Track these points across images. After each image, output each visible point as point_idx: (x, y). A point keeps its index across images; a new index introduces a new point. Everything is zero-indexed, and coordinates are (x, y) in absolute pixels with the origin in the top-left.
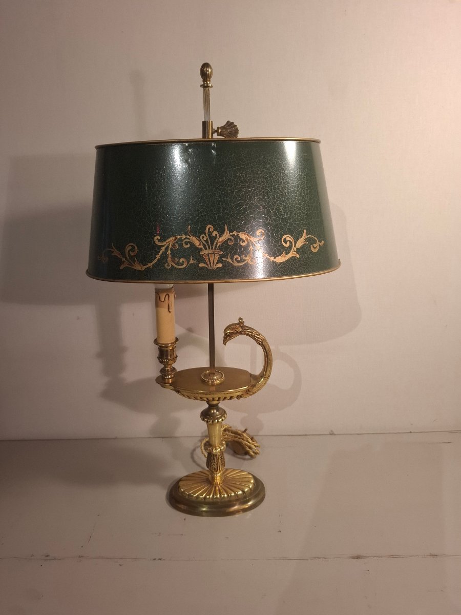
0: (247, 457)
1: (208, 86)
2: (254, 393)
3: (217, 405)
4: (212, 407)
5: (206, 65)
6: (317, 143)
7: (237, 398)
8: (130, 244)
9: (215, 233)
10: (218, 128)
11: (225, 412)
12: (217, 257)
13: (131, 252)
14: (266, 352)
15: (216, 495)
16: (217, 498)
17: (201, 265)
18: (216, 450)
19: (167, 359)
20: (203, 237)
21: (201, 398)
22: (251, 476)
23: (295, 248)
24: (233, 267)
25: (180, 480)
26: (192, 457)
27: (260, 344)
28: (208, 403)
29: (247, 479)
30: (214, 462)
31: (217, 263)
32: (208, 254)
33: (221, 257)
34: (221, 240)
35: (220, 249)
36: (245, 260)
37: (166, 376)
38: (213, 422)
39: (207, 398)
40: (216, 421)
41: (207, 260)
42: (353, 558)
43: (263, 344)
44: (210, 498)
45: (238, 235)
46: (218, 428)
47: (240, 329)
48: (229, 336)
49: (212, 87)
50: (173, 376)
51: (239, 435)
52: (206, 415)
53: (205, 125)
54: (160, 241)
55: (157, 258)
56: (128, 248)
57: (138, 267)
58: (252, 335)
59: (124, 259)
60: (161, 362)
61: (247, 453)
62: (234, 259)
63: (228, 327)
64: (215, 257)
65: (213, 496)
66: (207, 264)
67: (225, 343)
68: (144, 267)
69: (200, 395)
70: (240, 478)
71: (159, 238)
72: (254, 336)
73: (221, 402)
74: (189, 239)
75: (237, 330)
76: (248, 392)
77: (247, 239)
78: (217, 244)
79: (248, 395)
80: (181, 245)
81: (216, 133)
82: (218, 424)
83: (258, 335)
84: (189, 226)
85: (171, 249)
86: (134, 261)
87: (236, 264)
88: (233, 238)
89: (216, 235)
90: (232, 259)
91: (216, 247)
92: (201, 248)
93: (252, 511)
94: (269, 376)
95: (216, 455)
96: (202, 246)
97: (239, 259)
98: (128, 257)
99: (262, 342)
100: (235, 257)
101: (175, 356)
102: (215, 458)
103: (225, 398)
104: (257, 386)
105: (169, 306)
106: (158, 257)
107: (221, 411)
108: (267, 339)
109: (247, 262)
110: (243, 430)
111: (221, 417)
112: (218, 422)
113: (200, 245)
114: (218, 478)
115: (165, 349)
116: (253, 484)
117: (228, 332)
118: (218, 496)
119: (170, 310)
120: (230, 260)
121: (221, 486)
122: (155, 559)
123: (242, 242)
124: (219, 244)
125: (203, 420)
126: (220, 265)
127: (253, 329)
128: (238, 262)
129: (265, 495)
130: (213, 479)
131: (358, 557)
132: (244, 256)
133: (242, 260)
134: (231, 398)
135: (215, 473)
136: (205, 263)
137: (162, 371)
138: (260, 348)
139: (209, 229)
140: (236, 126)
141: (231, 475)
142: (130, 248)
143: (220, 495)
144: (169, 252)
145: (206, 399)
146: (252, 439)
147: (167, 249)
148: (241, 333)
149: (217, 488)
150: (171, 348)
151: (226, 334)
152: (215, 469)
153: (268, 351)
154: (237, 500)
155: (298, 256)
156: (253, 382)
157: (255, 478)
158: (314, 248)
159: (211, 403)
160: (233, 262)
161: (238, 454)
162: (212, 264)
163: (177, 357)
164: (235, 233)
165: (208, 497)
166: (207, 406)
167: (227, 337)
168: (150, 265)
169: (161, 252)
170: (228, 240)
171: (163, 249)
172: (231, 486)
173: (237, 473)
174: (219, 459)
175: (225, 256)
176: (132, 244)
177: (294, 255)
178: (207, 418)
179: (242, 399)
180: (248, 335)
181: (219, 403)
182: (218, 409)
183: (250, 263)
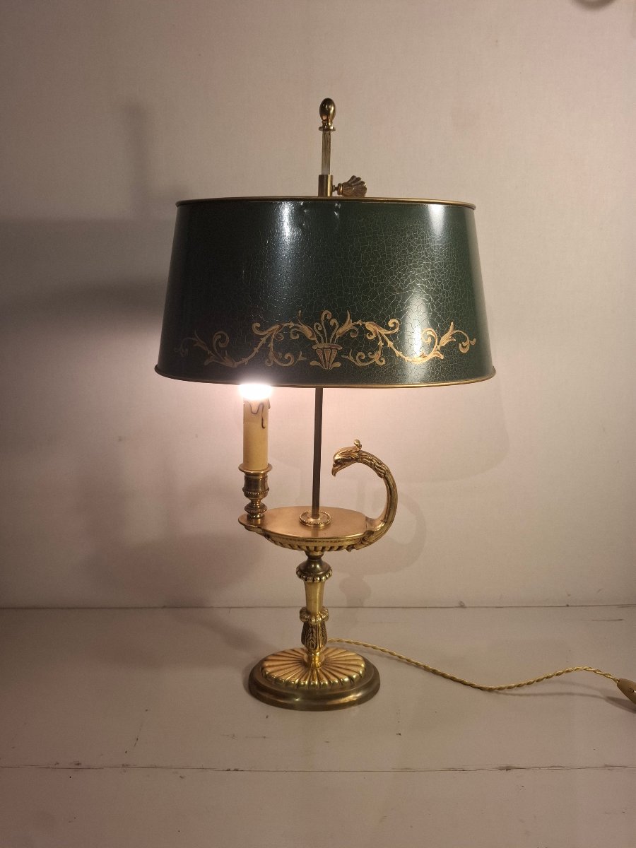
1: (328, 129)
2: (371, 543)
3: (319, 558)
4: (313, 559)
5: (328, 102)
6: (470, 209)
7: (348, 549)
8: (219, 332)
9: (333, 321)
10: (339, 185)
11: (330, 568)
12: (335, 354)
13: (220, 343)
14: (390, 488)
15: (314, 680)
16: (314, 684)
17: (313, 363)
18: (316, 618)
19: (257, 492)
20: (317, 326)
21: (299, 547)
22: (360, 658)
23: (439, 347)
24: (356, 367)
25: (266, 660)
27: (381, 477)
28: (308, 553)
29: (355, 663)
30: (312, 636)
31: (334, 362)
32: (322, 349)
33: (340, 353)
34: (341, 331)
35: (339, 343)
36: (371, 359)
37: (253, 514)
38: (314, 580)
39: (307, 547)
40: (319, 579)
41: (321, 357)
42: (501, 769)
43: (383, 473)
44: (304, 684)
45: (364, 325)
46: (319, 588)
47: (357, 455)
49: (334, 130)
50: (262, 515)
52: (306, 572)
53: (323, 180)
54: (260, 329)
55: (255, 352)
56: (217, 337)
57: (229, 363)
58: (371, 464)
59: (209, 352)
60: (247, 495)
62: (357, 357)
63: (340, 452)
64: (331, 353)
65: (309, 682)
66: (321, 363)
67: (334, 472)
68: (237, 364)
69: (298, 543)
71: (259, 325)
72: (374, 465)
73: (326, 553)
74: (298, 328)
75: (351, 455)
76: (363, 541)
77: (375, 331)
78: (335, 336)
79: (363, 546)
80: (287, 336)
81: (336, 192)
82: (320, 584)
83: (379, 464)
84: (300, 311)
85: (274, 341)
86: (224, 355)
87: (360, 364)
88: (357, 330)
89: (335, 324)
90: (354, 357)
91: (333, 340)
92: (314, 341)
93: (362, 706)
94: (392, 521)
95: (316, 627)
96: (315, 339)
97: (364, 358)
98: (216, 350)
99: (385, 474)
100: (359, 354)
101: (266, 488)
102: (314, 631)
103: (331, 549)
104: (375, 533)
105: (263, 420)
106: (256, 350)
107: (325, 567)
108: (390, 470)
109: (375, 362)
111: (324, 575)
112: (320, 580)
113: (313, 336)
114: (317, 659)
115: (254, 477)
116: (363, 669)
117: (340, 458)
118: (317, 683)
119: (265, 426)
120: (351, 358)
121: (320, 670)
122: (229, 770)
123: (369, 335)
124: (338, 336)
125: (300, 577)
126: (338, 364)
127: (373, 457)
128: (363, 361)
129: (379, 685)
130: (310, 659)
131: (508, 769)
132: (370, 353)
133: (368, 359)
134: (340, 548)
135: (313, 651)
136: (319, 361)
137: (250, 508)
138: (382, 482)
139: (326, 315)
140: (363, 183)
141: (335, 655)
142: (220, 337)
143: (319, 681)
144: (271, 345)
145: (306, 549)
147: (268, 340)
148: (356, 460)
149: (315, 672)
150: (262, 477)
151: (336, 462)
152: (313, 645)
153: (392, 486)
155: (442, 357)
156: (370, 528)
157: (366, 661)
158: (464, 347)
159: (311, 554)
160: (355, 360)
162: (328, 363)
164: (359, 322)
165: (302, 683)
166: (305, 558)
167: (340, 464)
168: (245, 360)
169: (260, 344)
170: (350, 331)
171: (264, 340)
172: (335, 671)
173: (341, 653)
174: (320, 633)
175: (346, 352)
176: (222, 332)
177: (436, 355)
178: (305, 574)
179: (354, 550)
180: (366, 463)
181: (323, 555)
182: (321, 563)
183: (378, 362)
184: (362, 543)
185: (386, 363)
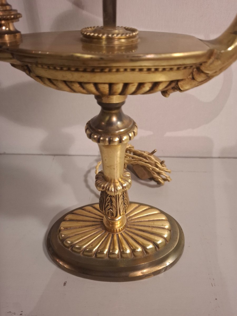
0: (153, 183)
2: (209, 78)
3: (118, 107)
7: (164, 93)
11: (134, 123)
15: (114, 250)
16: (114, 254)
18: (115, 187)
22: (164, 218)
29: (157, 224)
30: (111, 205)
38: (110, 141)
40: (117, 139)
46: (119, 153)
51: (145, 157)
52: (95, 127)
65: (109, 251)
70: (149, 221)
76: (196, 73)
79: (194, 83)
82: (119, 147)
102: (114, 200)
103: (139, 88)
107: (126, 122)
110: (151, 151)
111: (126, 133)
112: (121, 141)
114: (118, 223)
118: (117, 251)
121: (121, 234)
125: (90, 136)
134: (153, 87)
143: (120, 249)
145: (94, 89)
146: (162, 163)
149: (115, 238)
152: (113, 214)
154: (145, 259)
157: (170, 219)
159: (105, 100)
172: (137, 235)
173: (141, 212)
174: (120, 202)
178: (97, 133)
181: (123, 103)
182: (120, 117)
184: (193, 79)
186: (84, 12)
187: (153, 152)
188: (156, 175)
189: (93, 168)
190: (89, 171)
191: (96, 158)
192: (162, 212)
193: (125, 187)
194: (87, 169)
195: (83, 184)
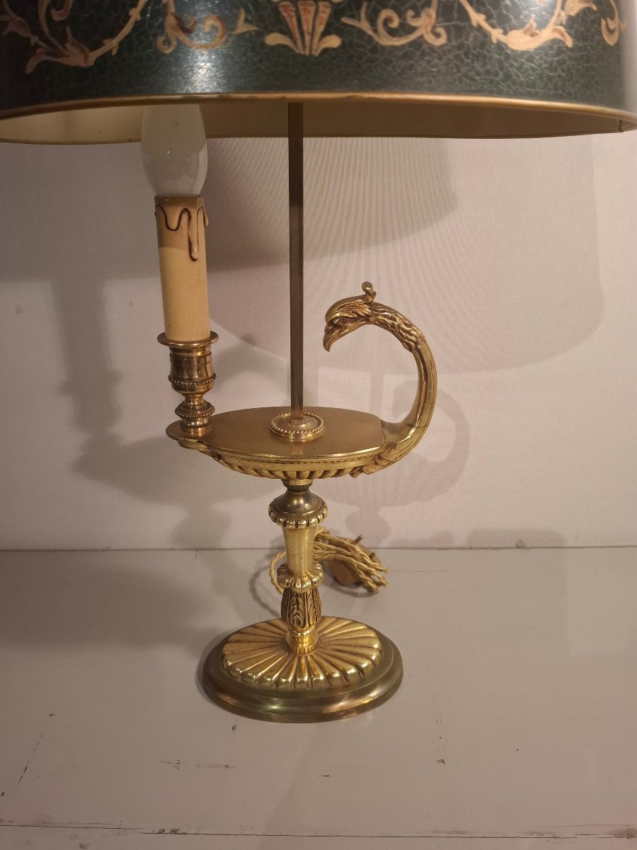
0: (361, 590)
2: (391, 463)
3: (305, 488)
4: (293, 491)
7: (352, 474)
11: (324, 503)
12: (325, 13)
13: (53, 11)
14: (425, 369)
15: (302, 676)
16: (302, 682)
17: (274, 39)
18: (303, 583)
19: (191, 379)
21: (271, 472)
22: (373, 635)
23: (563, 14)
24: (377, 49)
25: (226, 640)
26: (253, 590)
27: (410, 349)
28: (286, 483)
29: (365, 642)
30: (298, 609)
31: (325, 34)
32: (295, 4)
33: (338, 12)
36: (413, 29)
37: (190, 420)
38: (297, 525)
39: (285, 473)
40: (305, 522)
41: (293, 23)
42: (619, 835)
43: (415, 347)
44: (287, 682)
46: (306, 538)
47: (367, 311)
48: (337, 326)
50: (205, 421)
51: (346, 548)
52: (281, 510)
55: (132, 21)
57: (77, 57)
58: (393, 326)
59: (34, 39)
60: (177, 388)
61: (359, 583)
62: (380, 22)
63: (339, 305)
64: (317, 12)
65: (295, 678)
66: (291, 37)
67: (327, 344)
68: (94, 56)
69: (268, 466)
70: (350, 639)
72: (399, 327)
73: (316, 482)
75: (358, 311)
76: (377, 460)
79: (378, 467)
82: (307, 531)
83: (406, 324)
86: (63, 39)
87: (386, 41)
90: (372, 21)
93: (378, 709)
94: (427, 425)
95: (303, 596)
97: (395, 24)
98: (46, 30)
99: (415, 343)
100: (385, 13)
101: (210, 375)
102: (301, 601)
103: (325, 473)
104: (399, 447)
105: (190, 244)
106: (135, 14)
107: (315, 502)
108: (426, 338)
109: (422, 37)
110: (354, 538)
111: (315, 515)
112: (308, 524)
114: (306, 640)
115: (186, 355)
116: (378, 653)
117: (338, 315)
118: (306, 678)
119: (195, 255)
120: (364, 25)
121: (312, 656)
122: (162, 832)
125: (275, 520)
126: (334, 42)
127: (395, 312)
128: (393, 33)
129: (402, 674)
130: (295, 641)
132: (411, 14)
133: (405, 29)
134: (339, 472)
135: (299, 629)
136: (286, 31)
137: (182, 410)
138: (409, 358)
141: (334, 630)
143: (310, 675)
145: (282, 475)
146: (371, 556)
148: (367, 319)
149: (303, 661)
150: (199, 354)
151: (330, 323)
152: (299, 623)
153: (428, 364)
154: (346, 687)
155: (570, 42)
156: (391, 438)
157: (381, 638)
158: (611, 32)
159: (293, 483)
160: (375, 31)
161: (343, 585)
162: (307, 38)
163: (214, 376)
165: (284, 680)
166: (283, 490)
167: (335, 328)
168: (112, 45)
172: (334, 657)
173: (343, 627)
174: (309, 604)
175: (352, 9)
177: (558, 36)
178: (283, 515)
179: (361, 476)
180: (383, 325)
181: (310, 484)
182: (308, 498)
183: (430, 38)
184: (376, 463)
185: (449, 40)
186: (256, 349)
187: (358, 540)
188: (363, 576)
189: (265, 569)
190: (257, 575)
191: (267, 552)
192: (369, 628)
193: (315, 583)
194: (253, 571)
195: (249, 595)
